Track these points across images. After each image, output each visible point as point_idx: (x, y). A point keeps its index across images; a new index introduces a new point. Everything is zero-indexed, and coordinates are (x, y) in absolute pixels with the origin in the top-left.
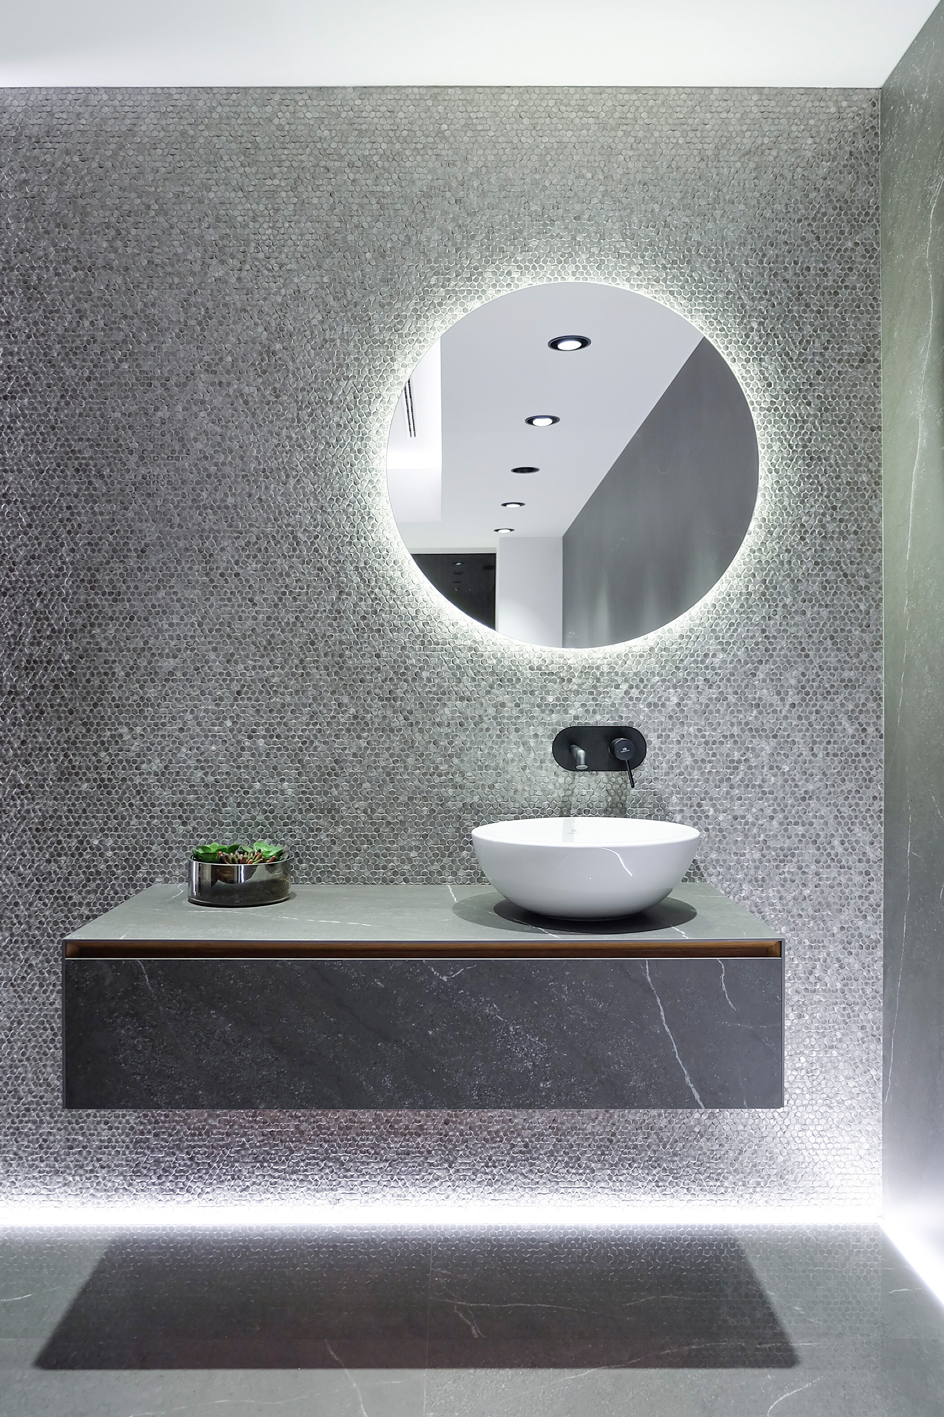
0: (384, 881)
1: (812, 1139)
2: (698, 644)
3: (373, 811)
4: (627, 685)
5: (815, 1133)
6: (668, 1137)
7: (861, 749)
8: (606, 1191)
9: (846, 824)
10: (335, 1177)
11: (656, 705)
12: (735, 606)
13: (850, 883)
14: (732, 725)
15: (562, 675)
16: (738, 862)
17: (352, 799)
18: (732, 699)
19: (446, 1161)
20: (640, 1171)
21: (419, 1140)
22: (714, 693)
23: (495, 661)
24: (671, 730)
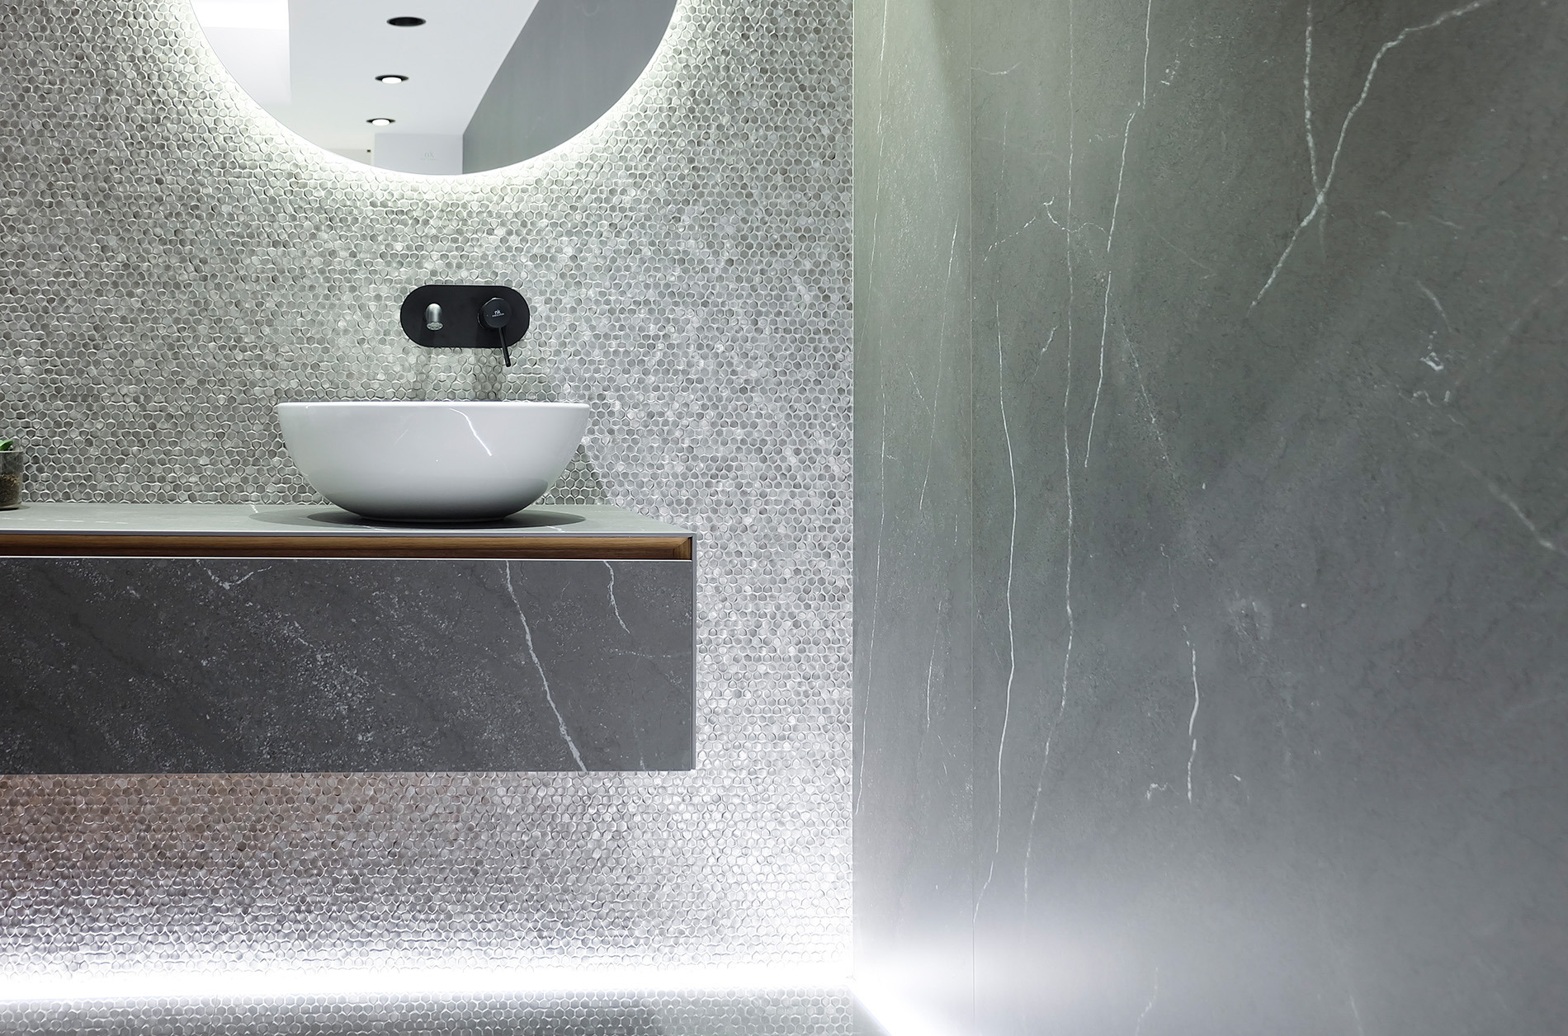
0: (161, 499)
1: (757, 868)
2: (602, 176)
3: (148, 399)
4: (505, 229)
5: (761, 859)
6: (557, 867)
7: (822, 324)
8: (468, 945)
9: (803, 425)
10: (76, 929)
11: (543, 258)
12: (653, 126)
13: (807, 509)
14: (647, 286)
15: (415, 214)
16: (654, 476)
17: (119, 382)
18: (647, 252)
19: (240, 904)
20: (516, 916)
21: (201, 873)
22: (622, 243)
23: (323, 193)
24: (564, 293)
